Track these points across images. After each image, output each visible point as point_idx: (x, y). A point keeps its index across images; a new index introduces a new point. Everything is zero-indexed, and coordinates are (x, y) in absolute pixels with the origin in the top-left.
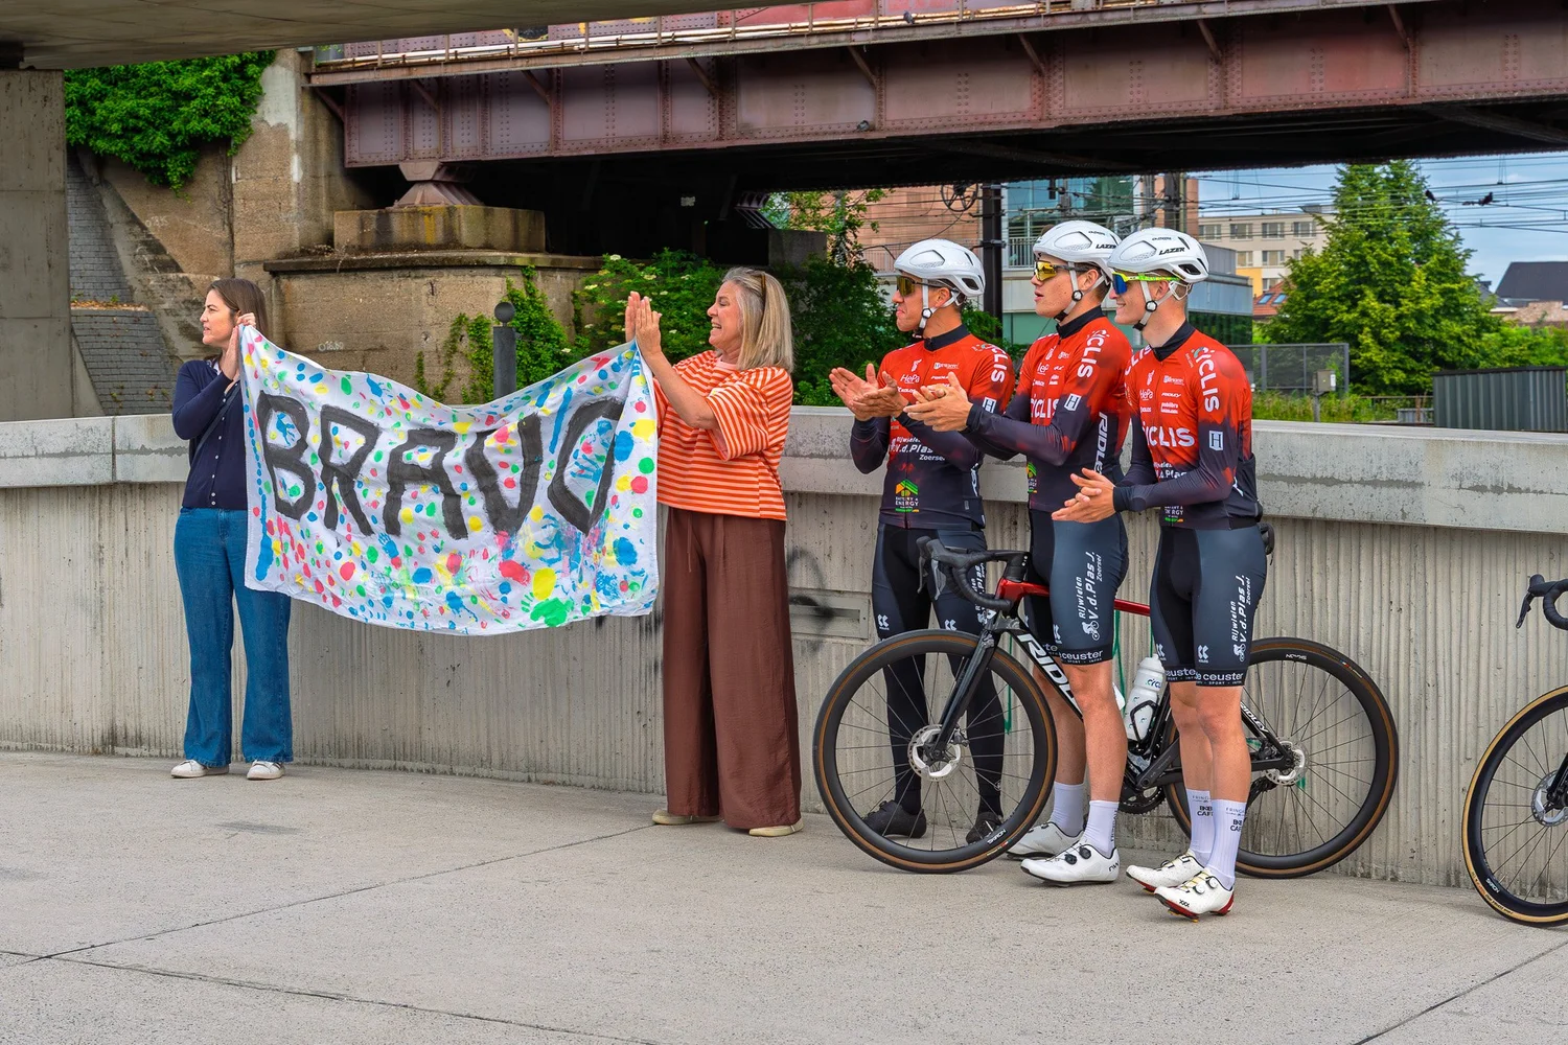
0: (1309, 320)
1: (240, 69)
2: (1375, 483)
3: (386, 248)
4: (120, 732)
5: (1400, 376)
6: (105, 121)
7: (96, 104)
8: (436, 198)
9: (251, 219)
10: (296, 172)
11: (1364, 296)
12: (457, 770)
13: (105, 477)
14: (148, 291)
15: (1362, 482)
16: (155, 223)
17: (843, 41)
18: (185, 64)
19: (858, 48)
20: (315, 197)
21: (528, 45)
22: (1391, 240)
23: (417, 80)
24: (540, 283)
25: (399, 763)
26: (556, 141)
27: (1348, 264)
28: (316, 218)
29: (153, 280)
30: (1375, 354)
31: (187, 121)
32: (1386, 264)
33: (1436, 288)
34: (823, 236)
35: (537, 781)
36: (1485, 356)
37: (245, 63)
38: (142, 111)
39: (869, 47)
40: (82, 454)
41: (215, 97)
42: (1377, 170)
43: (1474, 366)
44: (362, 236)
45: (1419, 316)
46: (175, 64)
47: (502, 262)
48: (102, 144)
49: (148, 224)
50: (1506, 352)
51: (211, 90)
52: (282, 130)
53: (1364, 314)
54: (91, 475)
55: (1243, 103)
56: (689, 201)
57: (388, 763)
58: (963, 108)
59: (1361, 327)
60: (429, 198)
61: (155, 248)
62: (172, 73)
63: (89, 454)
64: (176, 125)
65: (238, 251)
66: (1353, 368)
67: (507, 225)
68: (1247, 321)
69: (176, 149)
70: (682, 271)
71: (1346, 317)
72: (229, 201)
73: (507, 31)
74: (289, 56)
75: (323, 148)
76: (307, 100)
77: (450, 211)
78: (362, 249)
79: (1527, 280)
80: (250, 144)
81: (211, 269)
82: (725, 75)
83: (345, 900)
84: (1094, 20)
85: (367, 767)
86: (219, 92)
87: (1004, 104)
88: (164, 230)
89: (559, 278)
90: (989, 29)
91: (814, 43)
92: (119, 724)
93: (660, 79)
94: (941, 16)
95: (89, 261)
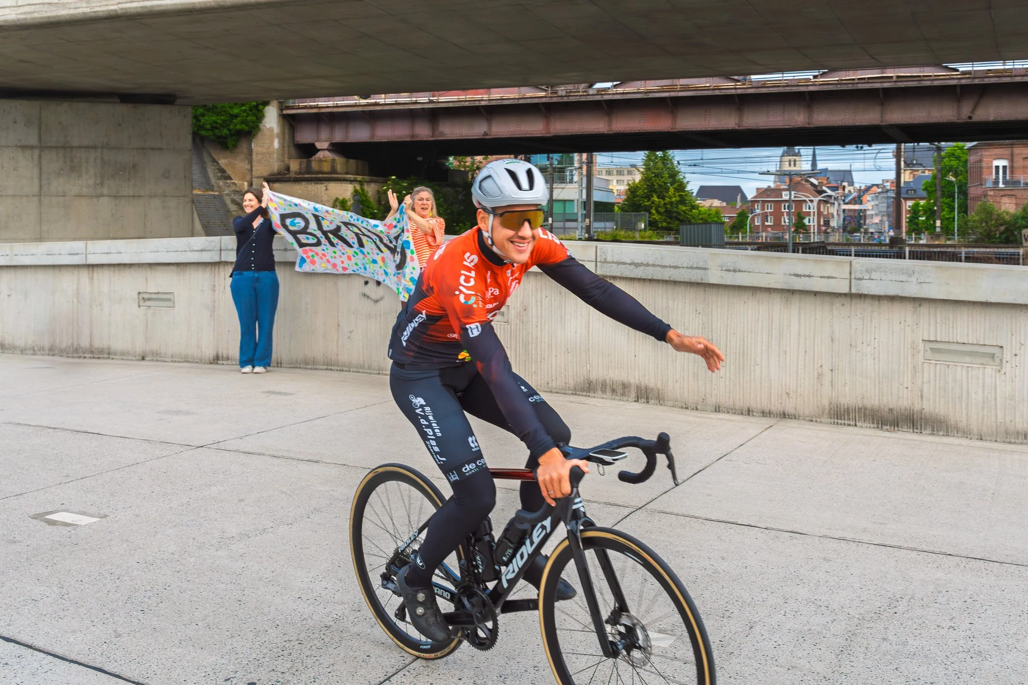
0: (634, 204)
1: (256, 107)
2: (692, 268)
3: (310, 172)
4: (220, 355)
5: (665, 224)
6: (204, 124)
7: (201, 118)
8: (328, 155)
9: (259, 161)
10: (276, 144)
11: (653, 197)
12: (351, 370)
14: (219, 187)
15: (687, 268)
16: (223, 162)
17: (477, 104)
18: (236, 104)
19: (483, 106)
20: (283, 155)
21: (363, 101)
22: (662, 178)
23: (323, 113)
24: (366, 187)
25: (330, 367)
26: (373, 136)
27: (648, 185)
28: (283, 161)
29: (221, 183)
30: (656, 217)
31: (236, 126)
32: (660, 186)
33: (677, 194)
34: (467, 172)
35: (382, 374)
36: (694, 218)
37: (258, 105)
38: (219, 121)
39: (486, 106)
40: (208, 250)
41: (247, 117)
42: (658, 153)
43: (690, 221)
44: (300, 168)
45: (671, 203)
46: (231, 104)
47: (352, 179)
48: (203, 133)
49: (220, 162)
50: (701, 217)
51: (245, 114)
52: (271, 130)
53: (653, 202)
54: (211, 258)
55: (617, 129)
56: (420, 159)
57: (325, 367)
58: (519, 128)
59: (651, 207)
60: (325, 156)
61: (222, 171)
62: (231, 107)
63: (211, 251)
64: (231, 127)
65: (254, 173)
66: (649, 221)
67: (354, 165)
68: (613, 204)
69: (231, 135)
71: (647, 203)
72: (251, 154)
73: (356, 97)
74: (275, 103)
75: (287, 136)
76: (281, 118)
77: (334, 160)
78: (300, 173)
79: (706, 192)
80: (259, 134)
81: (243, 179)
82: (435, 115)
83: (316, 422)
84: (565, 99)
85: (317, 369)
86: (248, 115)
87: (534, 128)
88: (226, 165)
89: (373, 185)
90: (529, 101)
91: (467, 104)
92: (220, 352)
93: (411, 115)
94: (512, 96)
95: (197, 175)
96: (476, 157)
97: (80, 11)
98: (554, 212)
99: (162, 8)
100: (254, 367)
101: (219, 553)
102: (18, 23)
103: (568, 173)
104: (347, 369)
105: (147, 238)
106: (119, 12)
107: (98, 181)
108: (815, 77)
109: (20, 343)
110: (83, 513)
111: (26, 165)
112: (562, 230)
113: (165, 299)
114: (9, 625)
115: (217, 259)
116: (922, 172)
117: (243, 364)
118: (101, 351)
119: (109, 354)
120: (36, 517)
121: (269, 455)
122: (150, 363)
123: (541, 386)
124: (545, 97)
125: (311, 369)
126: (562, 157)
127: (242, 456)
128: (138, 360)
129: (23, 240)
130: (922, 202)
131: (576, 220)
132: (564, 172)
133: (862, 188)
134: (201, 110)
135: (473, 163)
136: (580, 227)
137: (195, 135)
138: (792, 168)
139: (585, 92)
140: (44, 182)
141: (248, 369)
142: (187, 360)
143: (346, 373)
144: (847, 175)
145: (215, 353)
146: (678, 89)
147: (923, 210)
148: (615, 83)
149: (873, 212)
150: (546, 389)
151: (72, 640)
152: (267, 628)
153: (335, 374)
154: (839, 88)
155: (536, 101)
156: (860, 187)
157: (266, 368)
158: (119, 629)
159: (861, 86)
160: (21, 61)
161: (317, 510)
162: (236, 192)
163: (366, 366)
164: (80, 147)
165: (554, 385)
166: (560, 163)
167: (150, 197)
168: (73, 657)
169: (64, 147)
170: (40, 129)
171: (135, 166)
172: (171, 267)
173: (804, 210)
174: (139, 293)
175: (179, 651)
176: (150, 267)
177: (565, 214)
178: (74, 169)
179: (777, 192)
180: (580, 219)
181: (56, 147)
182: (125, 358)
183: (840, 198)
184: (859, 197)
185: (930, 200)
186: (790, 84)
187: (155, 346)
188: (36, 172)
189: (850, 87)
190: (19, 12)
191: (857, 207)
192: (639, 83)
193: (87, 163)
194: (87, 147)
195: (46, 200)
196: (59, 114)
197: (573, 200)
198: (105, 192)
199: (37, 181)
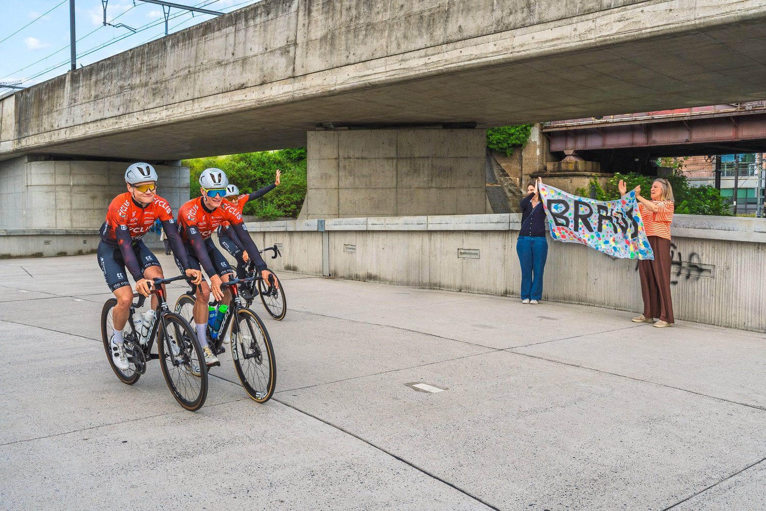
1: (525, 128)
3: (560, 171)
4: (508, 291)
6: (492, 140)
7: (491, 137)
8: (573, 159)
9: (527, 164)
10: (538, 153)
13: (507, 228)
14: (501, 181)
16: (503, 165)
17: (681, 119)
18: (512, 127)
19: (686, 121)
20: (542, 159)
21: (598, 121)
23: (569, 130)
24: (598, 180)
26: (604, 145)
28: (542, 164)
29: (502, 179)
31: (512, 141)
34: (672, 169)
37: (526, 126)
38: (501, 138)
39: (689, 120)
40: (502, 223)
41: (519, 135)
44: (554, 168)
46: (510, 127)
47: (589, 175)
48: (491, 146)
49: (501, 165)
51: (518, 133)
52: (535, 142)
54: (503, 228)
56: (637, 160)
57: (577, 303)
58: (714, 136)
60: (571, 160)
61: (503, 171)
62: (509, 129)
64: (509, 142)
65: (523, 172)
67: (590, 166)
69: (509, 147)
70: (635, 177)
72: (522, 160)
73: (592, 118)
74: (537, 125)
75: (545, 147)
76: (542, 134)
77: (576, 162)
78: (554, 172)
80: (527, 146)
81: (516, 176)
82: (649, 128)
83: (574, 339)
84: (752, 113)
85: (572, 303)
86: (520, 133)
87: (726, 134)
88: (506, 167)
89: (603, 179)
90: (722, 115)
91: (674, 119)
92: (508, 289)
93: (632, 129)
94: (709, 112)
95: (488, 175)
96: (678, 158)
97: (421, 72)
98: (738, 197)
99: (471, 66)
100: (530, 300)
101: (519, 420)
102: (386, 82)
103: (750, 168)
104: (593, 305)
105: (458, 214)
106: (444, 71)
107: (430, 179)
109: (389, 277)
110: (434, 386)
111: (388, 168)
112: (744, 211)
113: (474, 254)
114: (398, 449)
115: (507, 229)
117: (523, 297)
118: (435, 285)
119: (440, 287)
120: (408, 385)
121: (545, 359)
122: (465, 294)
123: (739, 325)
124: (736, 112)
125: (568, 303)
126: (745, 156)
127: (528, 358)
128: (457, 291)
129: (388, 215)
131: (756, 203)
132: (746, 167)
134: (490, 132)
135: (676, 163)
136: (759, 208)
137: (488, 148)
140: (399, 179)
141: (527, 301)
142: (487, 293)
143: (592, 307)
145: (505, 290)
150: (743, 328)
151: (434, 464)
152: (554, 475)
153: (585, 308)
155: (728, 115)
157: (538, 301)
158: (461, 462)
160: (387, 105)
161: (581, 399)
162: (512, 185)
163: (606, 304)
164: (419, 157)
165: (750, 325)
166: (743, 160)
167: (460, 188)
168: (435, 475)
169: (410, 158)
170: (397, 147)
171: (451, 169)
172: (478, 233)
174: (458, 249)
175: (499, 481)
176: (465, 233)
177: (746, 198)
178: (416, 171)
180: (759, 202)
181: (406, 158)
182: (449, 290)
187: (467, 283)
188: (395, 173)
190: (387, 75)
193: (423, 167)
194: (424, 157)
195: (400, 191)
196: (408, 137)
197: (753, 189)
198: (434, 185)
199: (395, 179)
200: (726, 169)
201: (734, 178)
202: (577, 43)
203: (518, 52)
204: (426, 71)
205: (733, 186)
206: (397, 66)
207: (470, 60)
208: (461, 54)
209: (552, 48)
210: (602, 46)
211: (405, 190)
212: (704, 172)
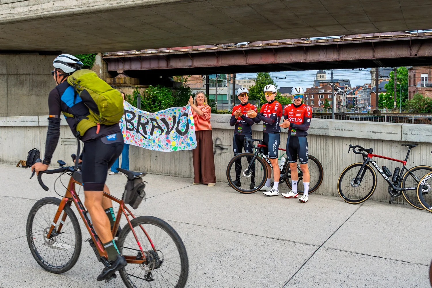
0: (253, 96)
1: (92, 56)
3: (115, 84)
8: (123, 76)
10: (101, 71)
17: (187, 52)
18: (83, 55)
19: (189, 54)
20: (104, 75)
21: (138, 52)
23: (120, 58)
24: (139, 90)
26: (142, 67)
34: (181, 83)
39: (191, 53)
41: (88, 60)
44: (111, 82)
47: (133, 86)
51: (87, 59)
52: (98, 65)
55: (249, 63)
56: (161, 77)
58: (205, 63)
60: (121, 77)
67: (134, 80)
70: (161, 88)
73: (134, 51)
74: (100, 54)
75: (105, 68)
76: (102, 60)
77: (125, 78)
78: (111, 84)
80: (94, 68)
82: (168, 58)
84: (226, 50)
86: (89, 59)
87: (212, 63)
89: (142, 89)
90: (210, 51)
91: (183, 53)
93: (158, 58)
94: (202, 49)
96: (185, 76)
107: (31, 89)
108: (341, 38)
111: (1, 82)
116: (384, 80)
124: (218, 49)
130: (384, 94)
131: (227, 103)
132: (221, 82)
133: (355, 88)
135: (183, 79)
136: (229, 106)
138: (322, 79)
139: (235, 46)
140: (9, 89)
144: (347, 82)
146: (278, 44)
147: (385, 97)
148: (248, 42)
149: (360, 99)
154: (353, 42)
155: (213, 51)
156: (354, 87)
159: (363, 41)
164: (23, 74)
169: (17, 74)
170: (7, 67)
171: (45, 82)
173: (329, 98)
174: (62, 139)
177: (222, 100)
178: (21, 83)
179: (316, 90)
180: (229, 103)
181: (14, 74)
183: (345, 92)
184: (354, 92)
185: (388, 93)
186: (329, 41)
188: (6, 84)
189: (358, 42)
191: (353, 96)
192: (259, 42)
193: (26, 81)
194: (26, 74)
195: (9, 97)
196: (15, 60)
197: (226, 95)
198: (34, 93)
199: (6, 89)
200: (210, 83)
201: (215, 88)
202: (130, 3)
203: (92, 6)
204: (29, 16)
205: (215, 93)
206: (8, 11)
207: (60, 10)
208: (53, 6)
209: (114, 5)
210: (146, 6)
211: (13, 97)
212: (198, 85)
